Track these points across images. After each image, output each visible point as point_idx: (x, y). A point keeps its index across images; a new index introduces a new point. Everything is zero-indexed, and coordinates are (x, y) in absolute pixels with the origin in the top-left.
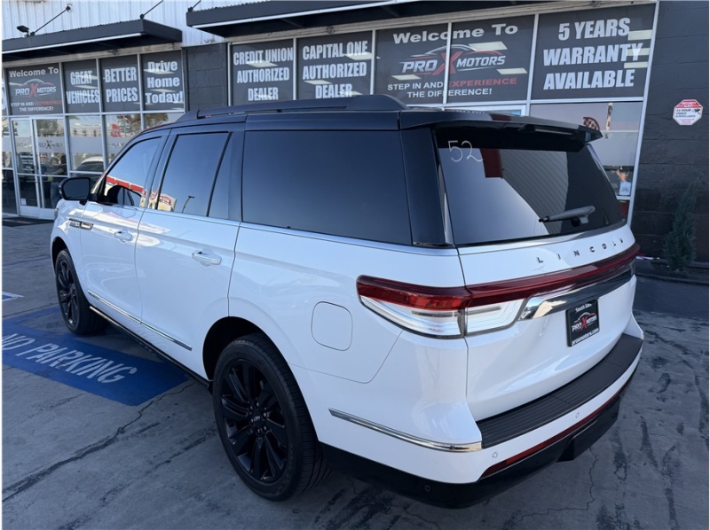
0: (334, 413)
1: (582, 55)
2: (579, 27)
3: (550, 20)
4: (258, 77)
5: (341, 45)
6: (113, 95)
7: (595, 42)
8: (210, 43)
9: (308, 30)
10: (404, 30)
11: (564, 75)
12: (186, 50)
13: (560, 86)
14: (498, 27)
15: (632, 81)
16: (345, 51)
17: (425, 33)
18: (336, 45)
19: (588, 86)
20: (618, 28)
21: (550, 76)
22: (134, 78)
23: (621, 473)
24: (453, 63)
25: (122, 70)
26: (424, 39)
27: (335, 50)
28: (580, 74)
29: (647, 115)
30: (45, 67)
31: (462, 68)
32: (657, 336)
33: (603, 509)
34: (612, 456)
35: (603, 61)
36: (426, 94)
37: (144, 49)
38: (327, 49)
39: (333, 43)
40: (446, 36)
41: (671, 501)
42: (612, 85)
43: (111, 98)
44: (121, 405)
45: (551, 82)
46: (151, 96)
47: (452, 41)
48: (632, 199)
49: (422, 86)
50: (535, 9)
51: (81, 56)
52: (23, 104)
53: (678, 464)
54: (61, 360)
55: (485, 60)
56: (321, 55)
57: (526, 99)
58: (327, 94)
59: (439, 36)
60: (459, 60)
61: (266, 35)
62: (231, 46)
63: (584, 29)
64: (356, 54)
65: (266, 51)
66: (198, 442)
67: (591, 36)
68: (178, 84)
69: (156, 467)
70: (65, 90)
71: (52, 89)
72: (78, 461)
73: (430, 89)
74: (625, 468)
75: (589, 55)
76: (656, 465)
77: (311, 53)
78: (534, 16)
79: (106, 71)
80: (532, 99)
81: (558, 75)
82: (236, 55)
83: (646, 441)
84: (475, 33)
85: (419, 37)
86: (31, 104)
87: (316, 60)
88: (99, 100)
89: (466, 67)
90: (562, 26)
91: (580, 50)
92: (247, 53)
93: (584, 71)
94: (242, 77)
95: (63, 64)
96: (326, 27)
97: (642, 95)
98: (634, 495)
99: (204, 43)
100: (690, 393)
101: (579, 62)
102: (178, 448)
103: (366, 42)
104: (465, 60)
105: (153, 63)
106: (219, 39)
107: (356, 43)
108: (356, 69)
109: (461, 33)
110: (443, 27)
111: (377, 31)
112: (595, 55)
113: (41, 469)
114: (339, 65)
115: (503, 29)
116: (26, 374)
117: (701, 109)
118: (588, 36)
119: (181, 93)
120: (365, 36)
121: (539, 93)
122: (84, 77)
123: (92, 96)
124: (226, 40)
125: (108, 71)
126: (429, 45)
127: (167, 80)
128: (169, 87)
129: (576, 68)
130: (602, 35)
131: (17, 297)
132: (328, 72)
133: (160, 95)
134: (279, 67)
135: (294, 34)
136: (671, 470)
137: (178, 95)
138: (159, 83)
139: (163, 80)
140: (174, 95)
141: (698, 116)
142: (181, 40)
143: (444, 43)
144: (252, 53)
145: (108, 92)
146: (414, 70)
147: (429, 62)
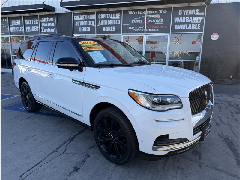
1: (186, 20)
2: (184, 11)
3: (177, 9)
4: (83, 23)
5: (111, 14)
6: (29, 29)
7: (189, 16)
8: (66, 12)
9: (100, 9)
10: (132, 10)
11: (180, 25)
12: (57, 14)
13: (179, 29)
14: (161, 11)
15: (199, 27)
16: (113, 16)
17: (138, 12)
18: (110, 14)
19: (187, 29)
20: (196, 12)
21: (176, 26)
22: (37, 23)
24: (147, 21)
25: (32, 20)
26: (138, 13)
27: (110, 16)
28: (185, 25)
31: (150, 22)
33: (219, 134)
34: (215, 124)
35: (191, 21)
36: (139, 30)
37: (41, 13)
38: (107, 15)
39: (109, 14)
40: (145, 13)
41: (232, 131)
42: (194, 28)
45: (177, 27)
46: (44, 30)
47: (147, 14)
48: (200, 61)
49: (138, 28)
50: (172, 6)
51: (18, 15)
55: (157, 20)
56: (105, 17)
58: (107, 30)
59: (143, 13)
60: (149, 20)
61: (86, 10)
62: (73, 14)
63: (186, 12)
64: (116, 17)
65: (86, 15)
67: (188, 14)
68: (54, 26)
70: (10, 27)
71: (4, 26)
73: (140, 29)
74: (219, 126)
75: (187, 20)
76: (226, 125)
77: (101, 16)
78: (172, 8)
79: (26, 21)
80: (172, 32)
81: (179, 25)
82: (75, 16)
83: (221, 120)
84: (154, 12)
85: (137, 13)
87: (103, 19)
88: (23, 30)
89: (151, 22)
91: (185, 18)
92: (79, 16)
93: (186, 24)
94: (77, 24)
95: (9, 18)
96: (106, 9)
97: (203, 32)
98: (224, 131)
99: (64, 12)
100: (227, 110)
101: (185, 22)
104: (151, 20)
105: (44, 18)
106: (69, 11)
107: (116, 14)
108: (116, 22)
109: (150, 12)
110: (144, 10)
111: (123, 10)
112: (189, 20)
114: (111, 21)
115: (162, 11)
117: (218, 36)
118: (187, 14)
119: (55, 28)
120: (120, 12)
121: (173, 30)
122: (18, 22)
123: (21, 29)
124: (72, 11)
125: (27, 20)
126: (140, 15)
127: (49, 24)
128: (50, 27)
129: (184, 23)
130: (191, 14)
131: (18, 96)
132: (107, 23)
133: (47, 29)
134: (90, 21)
135: (96, 10)
136: (230, 126)
137: (54, 29)
138: (47, 25)
139: (48, 24)
140: (52, 29)
141: (218, 38)
142: (55, 11)
143: (145, 15)
144: (81, 16)
145: (27, 28)
146: (135, 23)
147: (140, 21)
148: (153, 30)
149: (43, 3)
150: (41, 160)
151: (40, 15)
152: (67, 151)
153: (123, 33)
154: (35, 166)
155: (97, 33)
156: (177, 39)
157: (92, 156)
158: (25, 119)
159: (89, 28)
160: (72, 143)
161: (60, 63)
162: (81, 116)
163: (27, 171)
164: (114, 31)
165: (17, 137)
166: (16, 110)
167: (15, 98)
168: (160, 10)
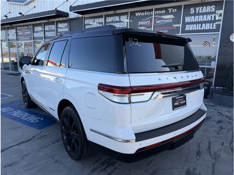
0: (91, 130)
1: (199, 18)
2: (197, 9)
3: (188, 7)
4: (92, 27)
5: (119, 17)
6: (48, 34)
7: (203, 14)
8: (77, 17)
9: (108, 12)
10: (139, 11)
11: (192, 25)
12: (70, 19)
13: (191, 29)
14: (170, 10)
15: (215, 27)
16: (120, 19)
17: (146, 12)
19: (201, 29)
20: (211, 9)
21: (187, 26)
22: (54, 29)
23: (198, 158)
24: (155, 22)
25: (50, 26)
26: (146, 14)
27: (117, 18)
28: (198, 25)
29: (221, 38)
30: (27, 25)
31: (158, 23)
32: (221, 114)
33: (189, 169)
34: (196, 152)
35: (206, 20)
37: (57, 19)
38: (114, 18)
39: (116, 16)
40: (153, 13)
42: (209, 28)
43: (47, 35)
44: (36, 129)
45: (187, 28)
47: (155, 15)
48: (215, 67)
50: (182, 3)
51: (38, 22)
52: (21, 37)
53: (219, 156)
54: (21, 115)
55: (166, 21)
56: (112, 20)
57: (179, 34)
59: (150, 13)
60: (157, 21)
61: (95, 14)
62: (84, 18)
63: (199, 9)
64: (123, 20)
65: (95, 19)
66: (57, 141)
67: (201, 12)
68: (67, 30)
69: (42, 149)
70: (33, 33)
71: (29, 33)
72: (18, 146)
74: (200, 156)
75: (201, 18)
76: (211, 155)
77: (109, 19)
78: (182, 6)
79: (46, 27)
80: (181, 33)
81: (190, 25)
82: (85, 20)
83: (209, 147)
84: (162, 12)
85: (144, 13)
86: (23, 37)
87: (111, 22)
88: (43, 36)
89: (159, 23)
90: (192, 9)
91: (198, 17)
92: (89, 20)
94: (87, 27)
95: (33, 24)
96: (114, 11)
97: (219, 32)
98: (201, 165)
101: (197, 21)
102: (50, 143)
103: (127, 16)
104: (159, 21)
105: (60, 24)
106: (80, 16)
107: (123, 16)
108: (123, 25)
109: (158, 12)
110: (152, 10)
111: (130, 12)
112: (203, 18)
113: (6, 148)
114: (118, 23)
115: (172, 10)
116: (9, 119)
118: (200, 12)
120: (126, 13)
121: (184, 31)
122: (39, 28)
123: (41, 34)
124: (82, 16)
126: (147, 16)
127: (64, 29)
129: (196, 23)
130: (205, 12)
131: (12, 96)
134: (99, 24)
135: (104, 14)
138: (62, 30)
142: (68, 16)
143: (152, 15)
144: (90, 20)
145: (46, 33)
146: (142, 24)
147: (147, 22)
149: (56, 9)
156: (207, 43)
168: (168, 9)
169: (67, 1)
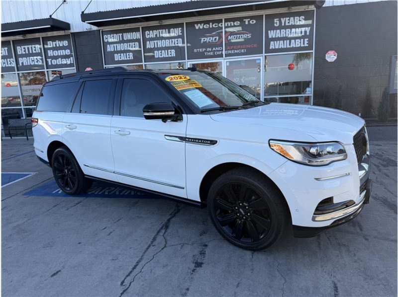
1: (286, 33)
2: (283, 20)
3: (270, 17)
4: (120, 47)
5: (167, 30)
6: (23, 61)
7: (291, 27)
8: (89, 30)
9: (148, 22)
10: (200, 22)
11: (278, 42)
12: (74, 34)
13: (277, 47)
14: (247, 21)
15: (307, 44)
16: (169, 32)
17: (211, 24)
18: (164, 30)
19: (289, 47)
20: (300, 21)
21: (272, 43)
22: (38, 51)
24: (226, 38)
25: (30, 46)
26: (211, 27)
27: (164, 33)
28: (285, 41)
31: (231, 40)
35: (295, 35)
36: (214, 53)
37: (44, 34)
38: (159, 32)
39: (162, 29)
40: (222, 25)
42: (299, 46)
43: (22, 63)
45: (273, 45)
46: (51, 61)
47: (225, 27)
48: (312, 95)
49: (212, 49)
50: (263, 12)
54: (107, 191)
55: (242, 36)
56: (156, 35)
57: (262, 53)
58: (161, 55)
59: (218, 25)
60: (229, 37)
61: (124, 25)
62: (102, 32)
63: (285, 21)
64: (175, 34)
65: (124, 34)
67: (288, 24)
68: (70, 53)
73: (216, 51)
75: (288, 33)
77: (151, 34)
78: (263, 15)
79: (18, 47)
80: (265, 53)
81: (275, 42)
82: (105, 36)
84: (235, 24)
85: (208, 25)
87: (154, 38)
88: (14, 65)
90: (275, 20)
91: (284, 30)
92: (112, 35)
93: (287, 40)
94: (110, 48)
96: (158, 21)
97: (312, 50)
99: (85, 30)
101: (284, 36)
104: (232, 36)
105: (51, 42)
106: (95, 28)
107: (175, 29)
108: (176, 42)
109: (229, 23)
110: (220, 21)
112: (291, 33)
114: (167, 40)
115: (249, 21)
117: (337, 54)
118: (287, 24)
119: (72, 58)
120: (181, 25)
121: (268, 50)
122: (2, 51)
123: (9, 63)
124: (99, 28)
125: (20, 47)
126: (213, 29)
127: (61, 51)
128: (63, 55)
129: (283, 39)
130: (293, 24)
131: (35, 173)
132: (161, 44)
133: (58, 60)
134: (132, 42)
135: (140, 25)
136: (381, 183)
137: (69, 59)
138: (56, 53)
139: (59, 51)
140: (67, 59)
141: (335, 58)
142: (70, 29)
143: (222, 28)
144: (115, 35)
145: (21, 60)
146: (207, 42)
147: (214, 38)
148: (236, 51)
149: (51, 16)
150: (137, 259)
151: (43, 38)
152: (169, 243)
153: (188, 59)
154: (134, 268)
155: (145, 62)
157: (210, 245)
158: (71, 207)
159: (131, 54)
160: (169, 231)
161: (148, 112)
162: (183, 188)
163: (127, 276)
164: (174, 57)
165: (77, 234)
166: (46, 194)
167: (32, 177)
168: (244, 20)
169: (65, 1)
